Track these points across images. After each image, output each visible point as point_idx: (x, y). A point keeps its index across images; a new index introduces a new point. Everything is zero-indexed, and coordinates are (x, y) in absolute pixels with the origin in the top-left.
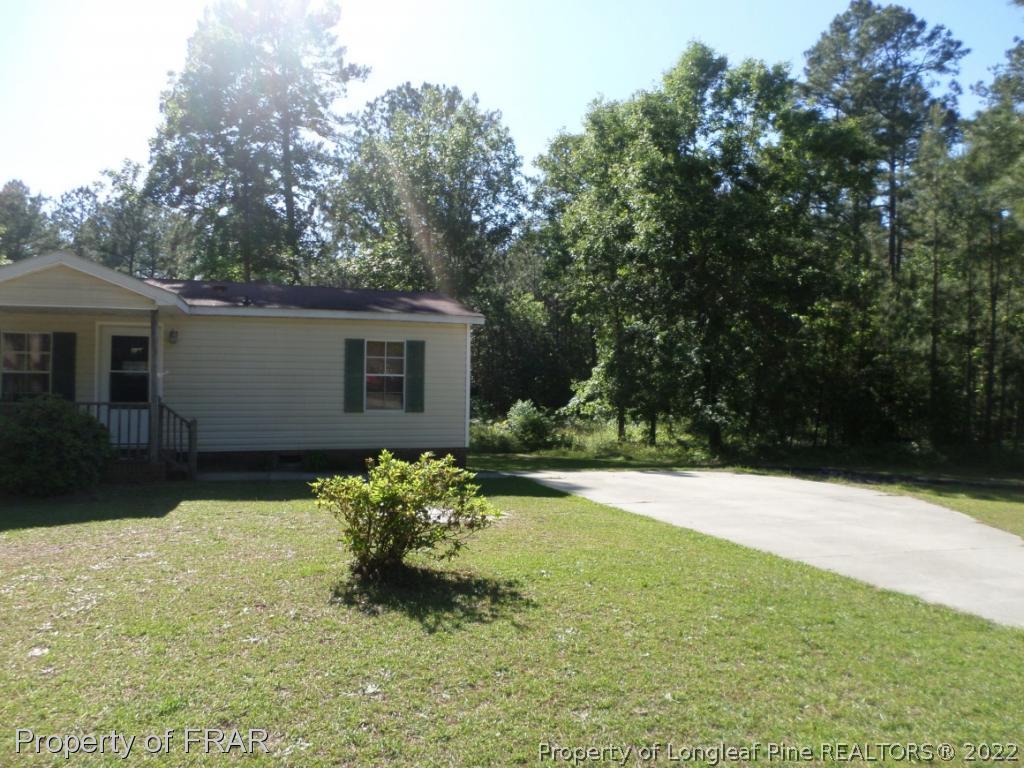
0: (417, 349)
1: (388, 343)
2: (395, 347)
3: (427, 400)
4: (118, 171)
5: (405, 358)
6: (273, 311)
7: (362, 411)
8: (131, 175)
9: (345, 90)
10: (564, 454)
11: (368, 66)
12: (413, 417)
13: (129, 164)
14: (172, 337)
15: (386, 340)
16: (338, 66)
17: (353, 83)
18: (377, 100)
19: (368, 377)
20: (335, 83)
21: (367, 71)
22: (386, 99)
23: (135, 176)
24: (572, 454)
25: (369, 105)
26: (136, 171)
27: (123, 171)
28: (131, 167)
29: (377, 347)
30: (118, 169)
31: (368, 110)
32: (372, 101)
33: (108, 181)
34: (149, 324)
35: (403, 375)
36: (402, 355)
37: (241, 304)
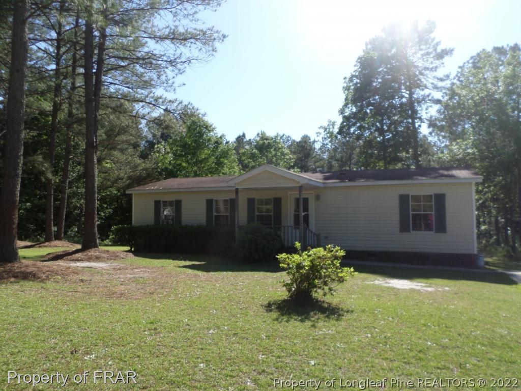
0: (440, 199)
1: (423, 196)
2: (427, 198)
3: (448, 226)
4: (326, 126)
5: (433, 203)
6: (361, 182)
7: (409, 232)
8: (331, 127)
9: (443, 63)
11: (452, 48)
12: (441, 236)
13: (330, 122)
14: (318, 198)
15: (422, 194)
16: (434, 52)
17: (446, 59)
18: (465, 63)
19: (413, 214)
20: (436, 61)
21: (452, 50)
22: (471, 61)
23: (333, 127)
25: (460, 67)
26: (333, 124)
27: (328, 125)
28: (331, 123)
29: (416, 198)
30: (326, 125)
31: (460, 70)
32: (461, 65)
33: (322, 131)
34: (298, 192)
36: (431, 202)
37: (347, 181)
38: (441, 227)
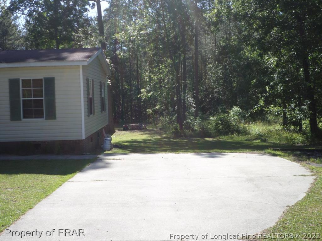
0: (50, 82)
1: (33, 80)
2: (37, 82)
3: (57, 112)
5: (43, 88)
7: (20, 120)
10: (232, 138)
12: (50, 122)
15: (32, 78)
19: (23, 100)
24: (236, 138)
29: (27, 83)
35: (43, 98)
36: (42, 86)
38: (52, 115)
